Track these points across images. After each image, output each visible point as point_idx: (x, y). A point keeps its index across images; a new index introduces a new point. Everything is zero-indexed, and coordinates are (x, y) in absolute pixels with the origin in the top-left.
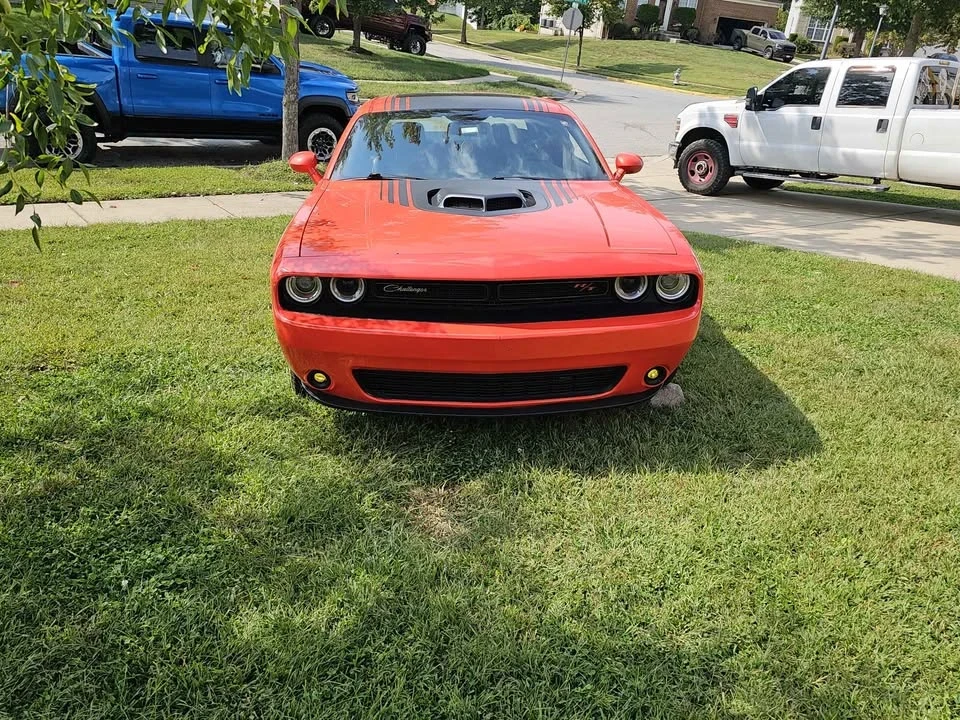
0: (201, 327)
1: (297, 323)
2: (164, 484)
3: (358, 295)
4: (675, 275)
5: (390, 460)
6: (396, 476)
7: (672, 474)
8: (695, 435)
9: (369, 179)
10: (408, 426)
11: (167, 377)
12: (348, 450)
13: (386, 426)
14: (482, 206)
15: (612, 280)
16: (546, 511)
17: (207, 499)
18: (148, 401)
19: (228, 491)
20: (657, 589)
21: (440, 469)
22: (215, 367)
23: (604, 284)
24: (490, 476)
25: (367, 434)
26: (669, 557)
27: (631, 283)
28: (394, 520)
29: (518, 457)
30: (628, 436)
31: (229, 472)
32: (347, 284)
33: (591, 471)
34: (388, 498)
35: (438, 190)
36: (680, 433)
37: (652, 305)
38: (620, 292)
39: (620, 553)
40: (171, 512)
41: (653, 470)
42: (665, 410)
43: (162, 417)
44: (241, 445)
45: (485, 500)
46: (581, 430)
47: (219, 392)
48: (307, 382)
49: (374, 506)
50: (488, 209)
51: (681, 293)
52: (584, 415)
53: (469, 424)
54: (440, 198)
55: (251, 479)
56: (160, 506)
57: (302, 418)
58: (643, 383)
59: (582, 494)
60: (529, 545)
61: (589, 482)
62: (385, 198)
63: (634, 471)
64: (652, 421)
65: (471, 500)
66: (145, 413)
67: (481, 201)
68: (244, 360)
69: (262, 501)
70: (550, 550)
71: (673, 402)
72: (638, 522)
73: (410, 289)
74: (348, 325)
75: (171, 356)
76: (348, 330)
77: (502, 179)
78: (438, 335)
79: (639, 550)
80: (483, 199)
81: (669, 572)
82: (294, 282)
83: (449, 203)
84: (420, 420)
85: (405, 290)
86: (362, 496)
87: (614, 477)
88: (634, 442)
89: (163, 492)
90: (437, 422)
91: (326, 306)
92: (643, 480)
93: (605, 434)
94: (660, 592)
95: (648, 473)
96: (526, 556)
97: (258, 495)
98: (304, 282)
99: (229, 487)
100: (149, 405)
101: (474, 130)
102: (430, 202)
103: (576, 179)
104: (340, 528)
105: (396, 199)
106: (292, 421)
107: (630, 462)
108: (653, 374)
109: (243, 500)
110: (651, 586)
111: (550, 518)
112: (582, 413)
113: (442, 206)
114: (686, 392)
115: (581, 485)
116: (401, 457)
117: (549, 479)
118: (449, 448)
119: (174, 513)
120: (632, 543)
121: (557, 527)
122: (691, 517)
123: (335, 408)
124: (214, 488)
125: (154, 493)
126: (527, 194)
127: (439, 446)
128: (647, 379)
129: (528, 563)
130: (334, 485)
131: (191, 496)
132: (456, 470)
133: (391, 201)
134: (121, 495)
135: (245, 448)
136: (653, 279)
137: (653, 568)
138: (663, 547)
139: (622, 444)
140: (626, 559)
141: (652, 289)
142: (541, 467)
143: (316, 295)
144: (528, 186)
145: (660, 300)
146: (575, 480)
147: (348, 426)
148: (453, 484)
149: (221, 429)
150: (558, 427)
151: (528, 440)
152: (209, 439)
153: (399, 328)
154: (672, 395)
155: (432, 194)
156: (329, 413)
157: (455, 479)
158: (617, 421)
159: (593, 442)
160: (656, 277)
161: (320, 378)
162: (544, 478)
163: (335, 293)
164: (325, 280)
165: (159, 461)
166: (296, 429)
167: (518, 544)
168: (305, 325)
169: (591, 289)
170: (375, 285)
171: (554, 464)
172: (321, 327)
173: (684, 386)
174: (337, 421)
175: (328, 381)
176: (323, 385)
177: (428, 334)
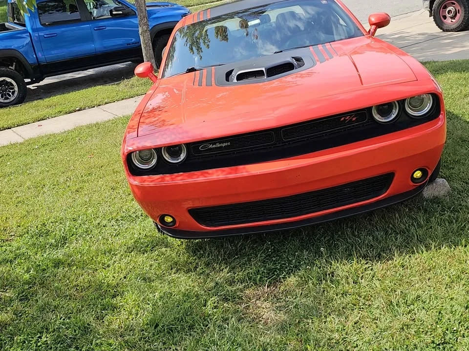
0: (95, 197)
1: (146, 184)
2: (70, 311)
3: (183, 156)
4: (419, 96)
5: (226, 270)
6: (231, 283)
7: (445, 249)
8: (461, 215)
9: (187, 73)
10: (238, 244)
11: (73, 235)
12: (196, 268)
13: (222, 246)
14: (264, 75)
15: (369, 109)
16: (345, 294)
17: (100, 318)
18: (60, 254)
19: (113, 310)
20: (439, 345)
21: (262, 273)
22: (104, 222)
23: (364, 114)
24: (301, 273)
25: (209, 254)
26: (447, 317)
27: (385, 108)
28: (230, 316)
29: (321, 255)
30: (407, 225)
31: (114, 296)
32: (174, 149)
33: (379, 257)
34: (226, 300)
35: (233, 70)
36: (449, 216)
37: (405, 122)
38: (377, 117)
39: (405, 319)
40: (75, 331)
41: (428, 248)
42: (436, 200)
43: (69, 264)
44: (122, 276)
45: (298, 291)
46: (369, 227)
47: (107, 240)
48: (160, 224)
49: (216, 307)
50: (268, 76)
51: (427, 109)
52: (371, 214)
53: (283, 234)
54: (234, 75)
55: (129, 300)
56: (67, 328)
57: (164, 249)
58: (412, 183)
59: (373, 277)
60: (333, 321)
61: (378, 266)
62: (197, 83)
63: (413, 253)
64: (426, 211)
65: (287, 293)
66: (57, 264)
67: (263, 71)
68: (123, 214)
69: (137, 314)
70: (350, 324)
71: (442, 193)
72: (420, 292)
73: (218, 145)
74: (180, 179)
75: (75, 220)
76: (180, 182)
77: (281, 52)
78: (245, 174)
79: (422, 315)
80: (263, 69)
81: (447, 330)
82: (138, 155)
83: (240, 77)
84: (247, 238)
85: (214, 146)
86: (206, 301)
87: (397, 260)
88: (412, 230)
89: (69, 318)
90: (258, 237)
91: (162, 168)
92: (421, 258)
93: (389, 226)
94: (441, 347)
95: (425, 252)
96: (332, 331)
97: (134, 311)
98: (144, 154)
99: (114, 308)
100: (61, 257)
101: (257, 21)
102: (227, 80)
103: (341, 40)
104: (191, 327)
105: (204, 83)
106: (156, 253)
107: (408, 245)
108: (418, 174)
109: (124, 315)
110: (433, 342)
111: (349, 299)
112: (369, 213)
113: (235, 81)
114: (452, 183)
115: (372, 269)
116: (233, 268)
117: (347, 267)
118: (269, 255)
119: (77, 331)
120: (416, 310)
121: (355, 305)
122: (463, 282)
123: (186, 239)
124: (104, 309)
125: (64, 320)
126: (298, 59)
127: (261, 256)
128: (413, 179)
129: (333, 336)
130: (187, 295)
131: (88, 318)
132: (275, 271)
133: (200, 85)
134: (42, 324)
135: (125, 278)
136: (402, 102)
137: (434, 327)
138: (441, 310)
139: (403, 232)
140: (412, 322)
141: (402, 110)
142: (340, 260)
143: (154, 162)
144: (298, 53)
145: (411, 118)
146: (367, 266)
147: (195, 250)
148: (274, 282)
149: (108, 266)
150: (351, 227)
151: (329, 240)
152: (100, 275)
153: (216, 174)
154: (441, 187)
155: (228, 74)
156: (182, 242)
157: (275, 279)
158: (397, 215)
159: (380, 234)
160: (404, 100)
161: (169, 219)
162: (342, 268)
163: (167, 157)
164: (158, 150)
165: (67, 296)
166: (160, 258)
167: (325, 322)
168: (152, 184)
169: (354, 119)
170: (193, 147)
171: (349, 257)
172: (163, 184)
173: (448, 179)
174: (188, 248)
175: (174, 221)
176: (171, 224)
177: (239, 175)
